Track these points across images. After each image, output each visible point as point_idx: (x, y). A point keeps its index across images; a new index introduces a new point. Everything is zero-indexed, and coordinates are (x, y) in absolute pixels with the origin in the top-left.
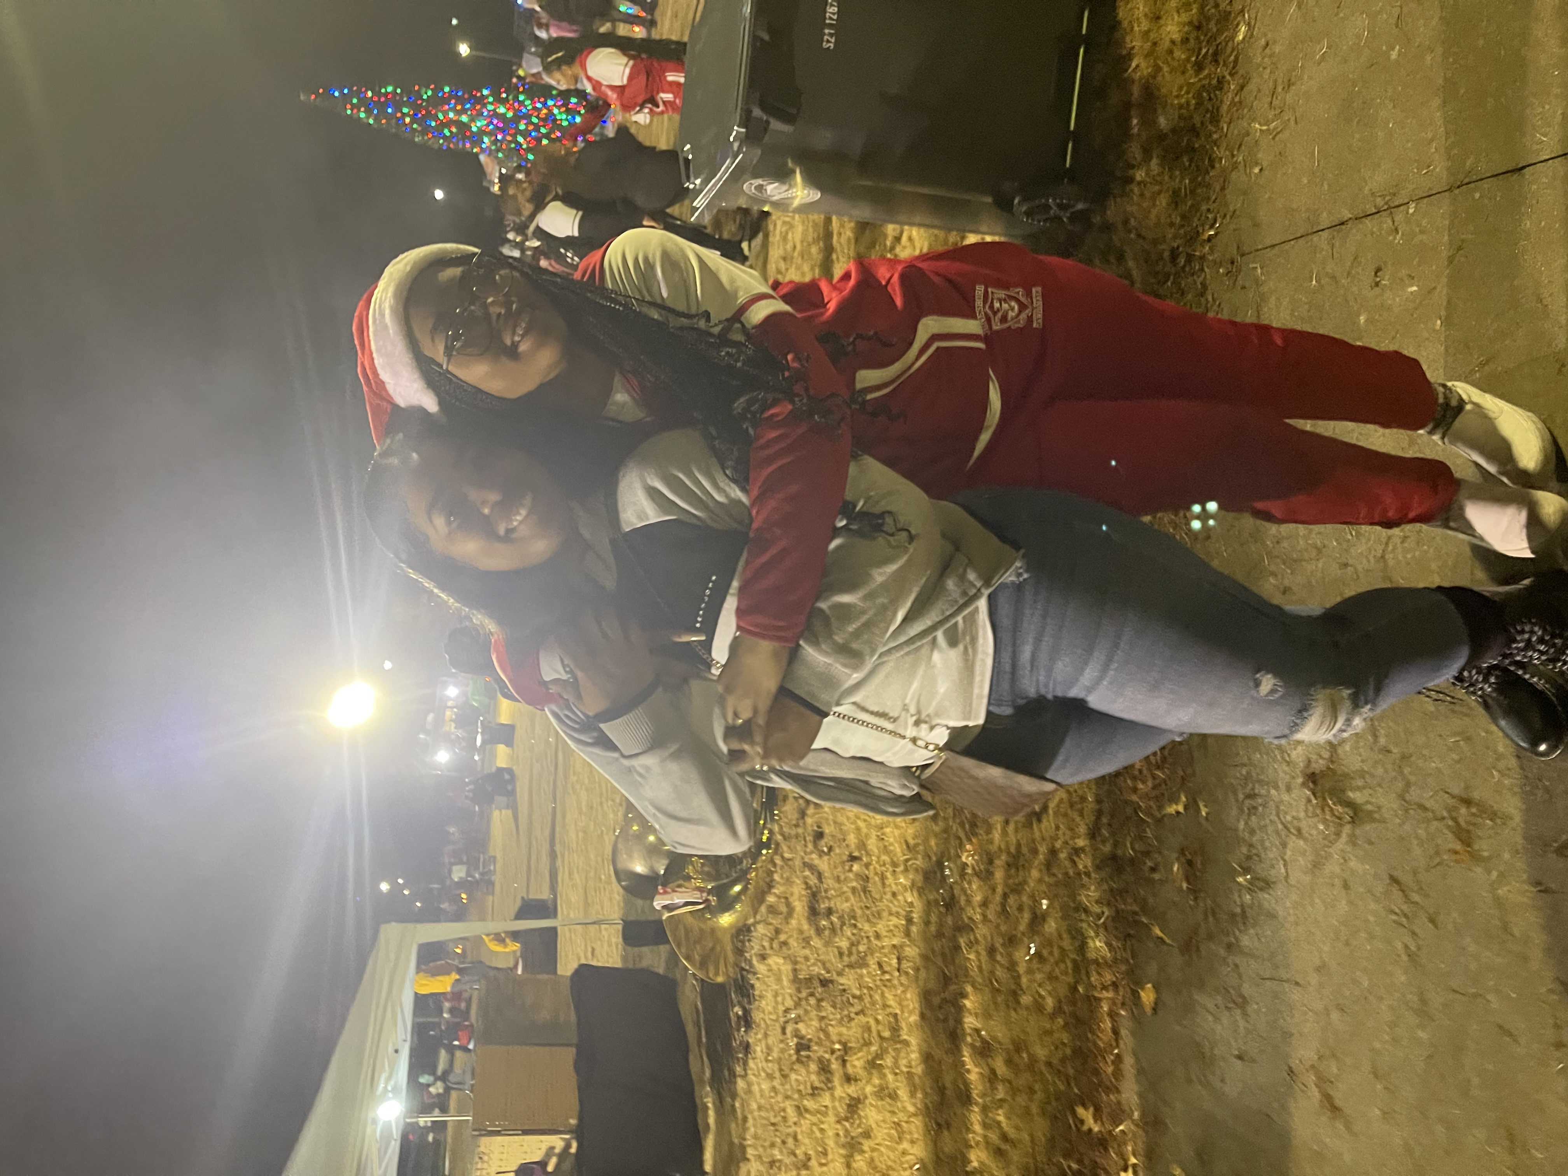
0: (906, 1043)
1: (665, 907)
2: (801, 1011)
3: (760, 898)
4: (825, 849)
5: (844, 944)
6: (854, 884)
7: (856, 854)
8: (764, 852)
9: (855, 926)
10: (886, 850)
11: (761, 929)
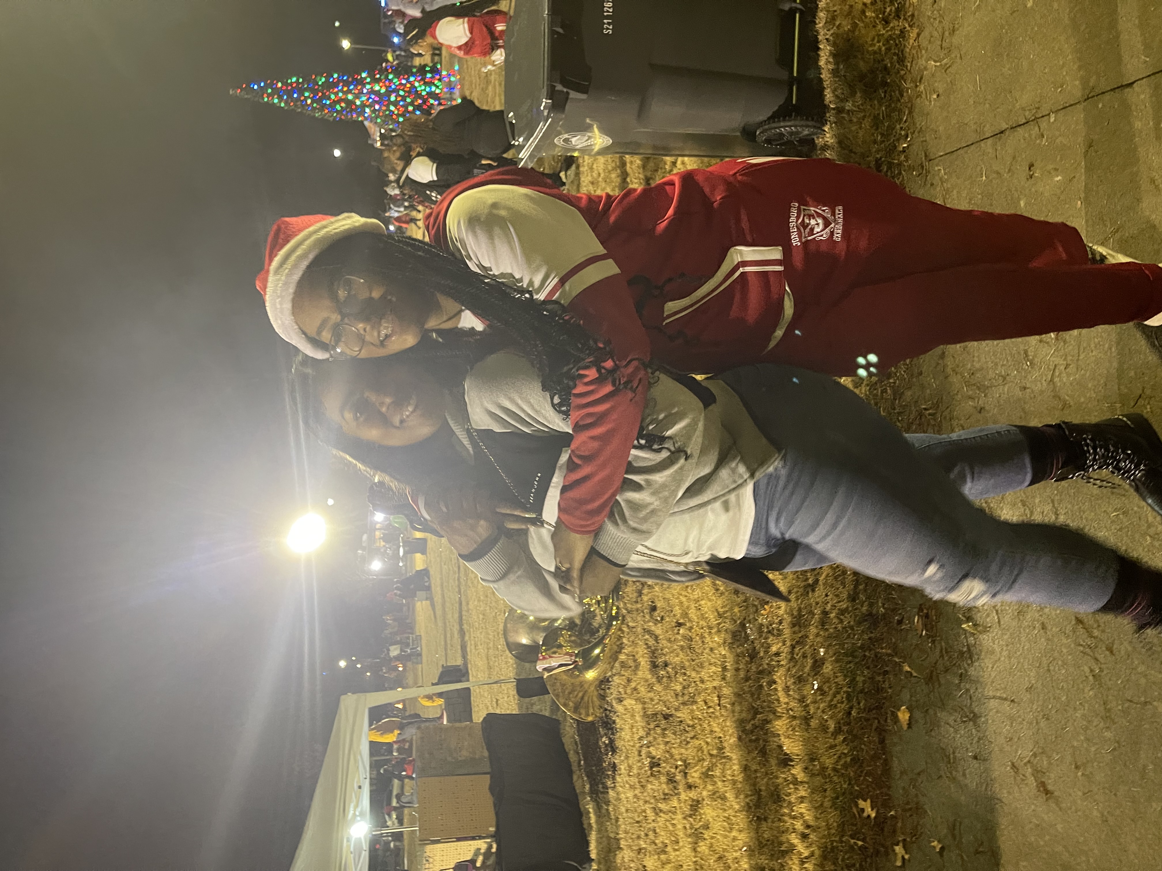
0: (730, 759)
1: (544, 669)
2: (650, 738)
3: (614, 657)
4: (659, 619)
5: (679, 688)
6: (682, 643)
7: (681, 621)
8: (614, 623)
9: (685, 674)
10: (703, 617)
11: (616, 680)
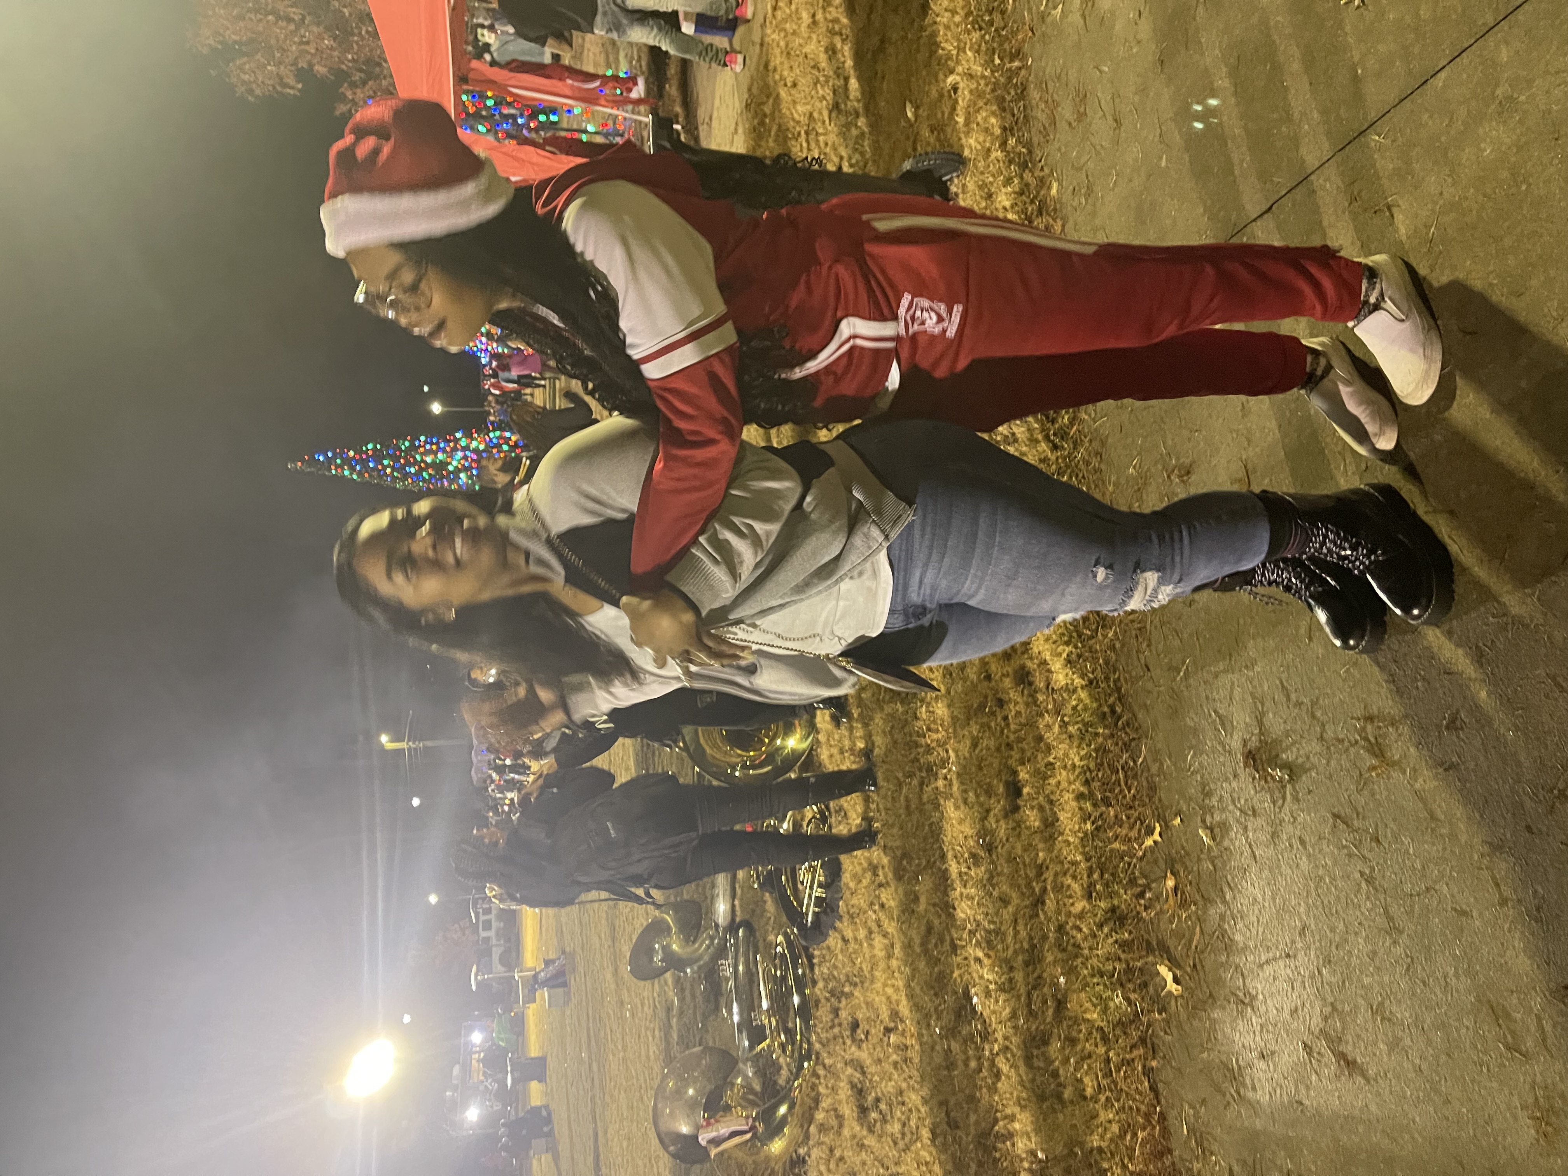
1: (710, 1141)
3: (808, 1116)
5: (897, 1128)
7: (892, 1025)
8: (806, 1065)
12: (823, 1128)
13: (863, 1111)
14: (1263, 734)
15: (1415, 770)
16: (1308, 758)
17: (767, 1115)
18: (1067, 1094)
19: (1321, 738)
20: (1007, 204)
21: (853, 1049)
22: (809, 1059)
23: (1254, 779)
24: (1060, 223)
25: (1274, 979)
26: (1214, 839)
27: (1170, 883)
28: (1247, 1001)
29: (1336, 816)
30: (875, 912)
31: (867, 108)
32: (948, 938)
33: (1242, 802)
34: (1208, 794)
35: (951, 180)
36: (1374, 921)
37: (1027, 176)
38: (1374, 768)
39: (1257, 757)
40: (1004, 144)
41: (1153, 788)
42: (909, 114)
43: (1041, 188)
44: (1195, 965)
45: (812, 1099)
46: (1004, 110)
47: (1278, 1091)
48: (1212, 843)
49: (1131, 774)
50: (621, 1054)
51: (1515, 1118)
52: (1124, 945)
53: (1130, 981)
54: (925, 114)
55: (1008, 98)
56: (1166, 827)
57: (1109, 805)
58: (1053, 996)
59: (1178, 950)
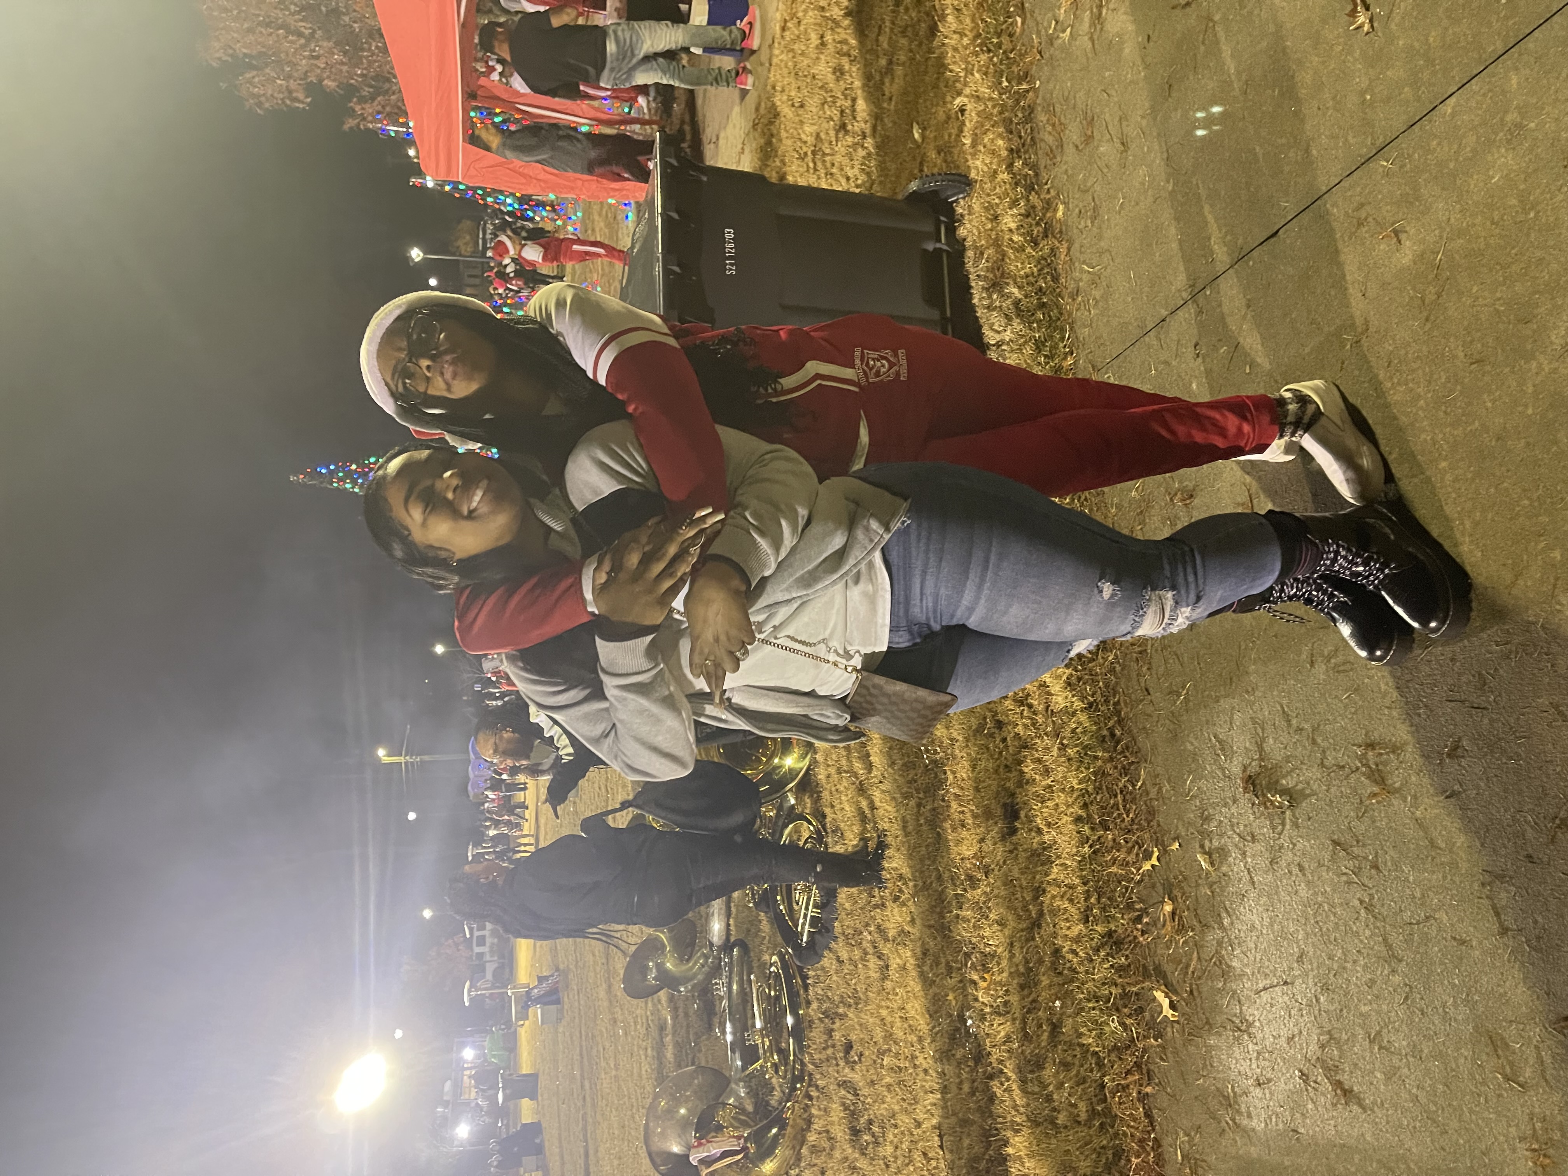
1: (702, 1161)
3: (800, 1138)
8: (798, 1086)
12: (815, 1150)
13: (855, 1132)
14: (1262, 760)
15: (1415, 797)
16: (1308, 783)
17: (758, 1137)
18: (1061, 1119)
19: (1322, 765)
20: (1013, 226)
21: (847, 1070)
22: (802, 1080)
23: (1253, 804)
24: (1065, 245)
25: (1272, 1006)
26: (1212, 864)
27: (1168, 908)
28: (1243, 1028)
29: (1336, 843)
30: (870, 933)
31: (874, 129)
32: (943, 960)
33: (1242, 828)
34: (1207, 819)
35: (956, 201)
36: (1372, 949)
37: (1033, 197)
38: (1375, 795)
39: (1257, 782)
40: (1010, 166)
41: (1152, 812)
42: (916, 136)
43: (1047, 210)
44: (1191, 991)
45: (804, 1119)
46: (1011, 132)
47: (1274, 1120)
48: (1210, 869)
49: (1129, 798)
50: (614, 1073)
51: (1514, 1150)
52: (1121, 970)
53: (1126, 1007)
54: (932, 136)
55: (1015, 120)
56: (1164, 852)
57: (1107, 829)
58: (1048, 1020)
59: (1175, 976)
